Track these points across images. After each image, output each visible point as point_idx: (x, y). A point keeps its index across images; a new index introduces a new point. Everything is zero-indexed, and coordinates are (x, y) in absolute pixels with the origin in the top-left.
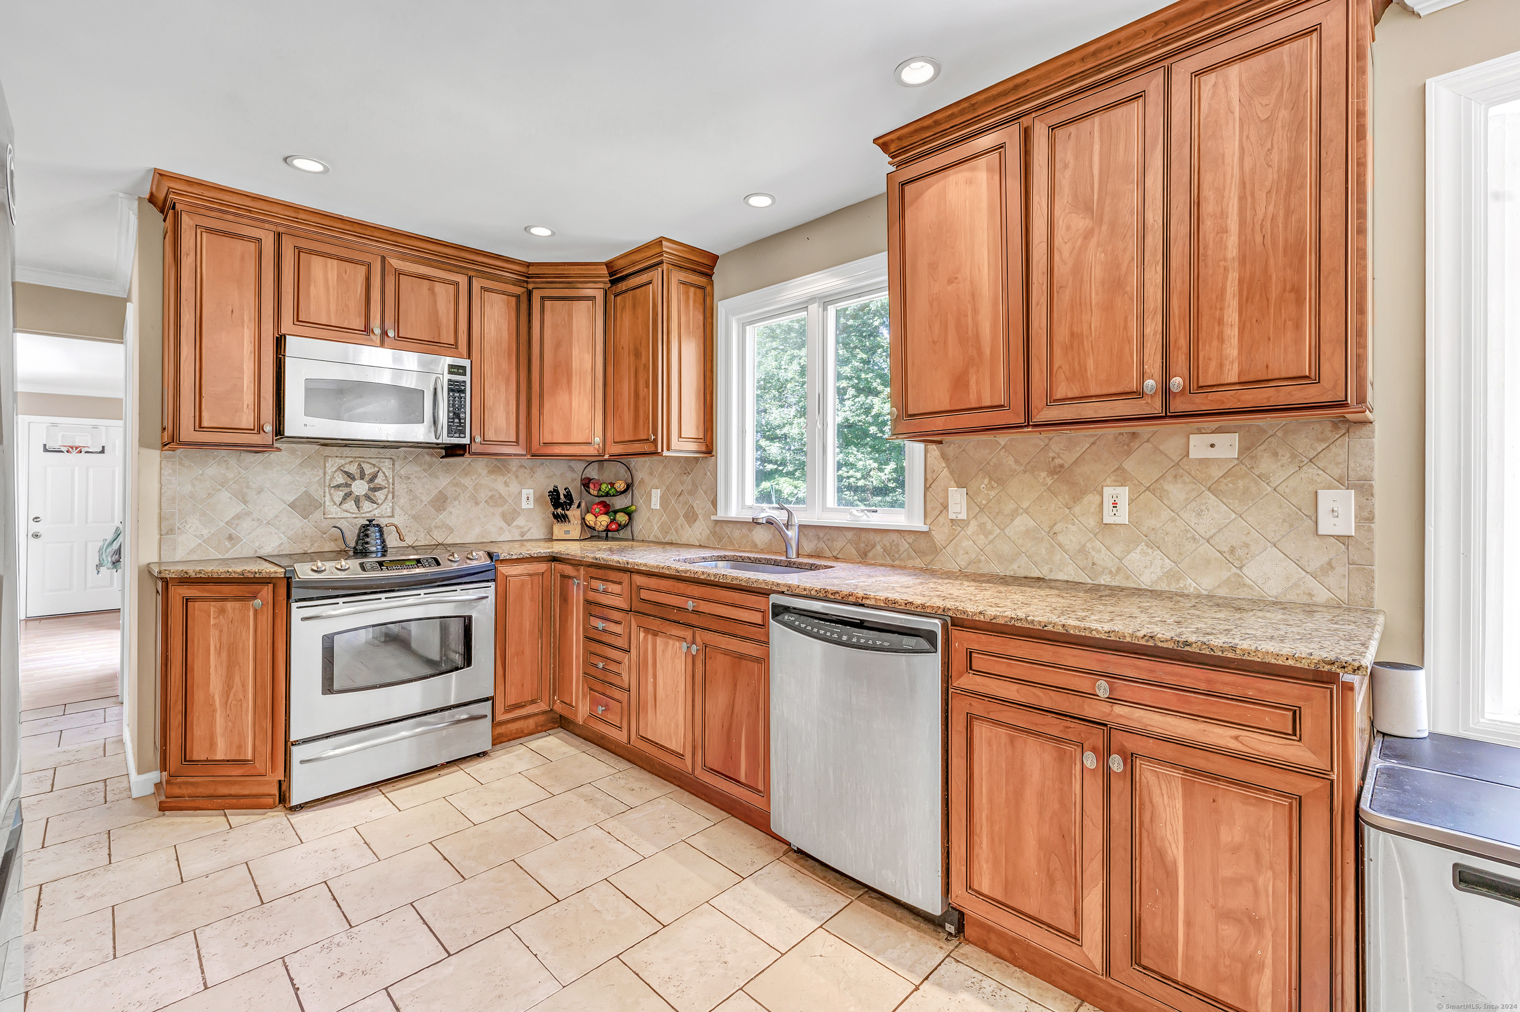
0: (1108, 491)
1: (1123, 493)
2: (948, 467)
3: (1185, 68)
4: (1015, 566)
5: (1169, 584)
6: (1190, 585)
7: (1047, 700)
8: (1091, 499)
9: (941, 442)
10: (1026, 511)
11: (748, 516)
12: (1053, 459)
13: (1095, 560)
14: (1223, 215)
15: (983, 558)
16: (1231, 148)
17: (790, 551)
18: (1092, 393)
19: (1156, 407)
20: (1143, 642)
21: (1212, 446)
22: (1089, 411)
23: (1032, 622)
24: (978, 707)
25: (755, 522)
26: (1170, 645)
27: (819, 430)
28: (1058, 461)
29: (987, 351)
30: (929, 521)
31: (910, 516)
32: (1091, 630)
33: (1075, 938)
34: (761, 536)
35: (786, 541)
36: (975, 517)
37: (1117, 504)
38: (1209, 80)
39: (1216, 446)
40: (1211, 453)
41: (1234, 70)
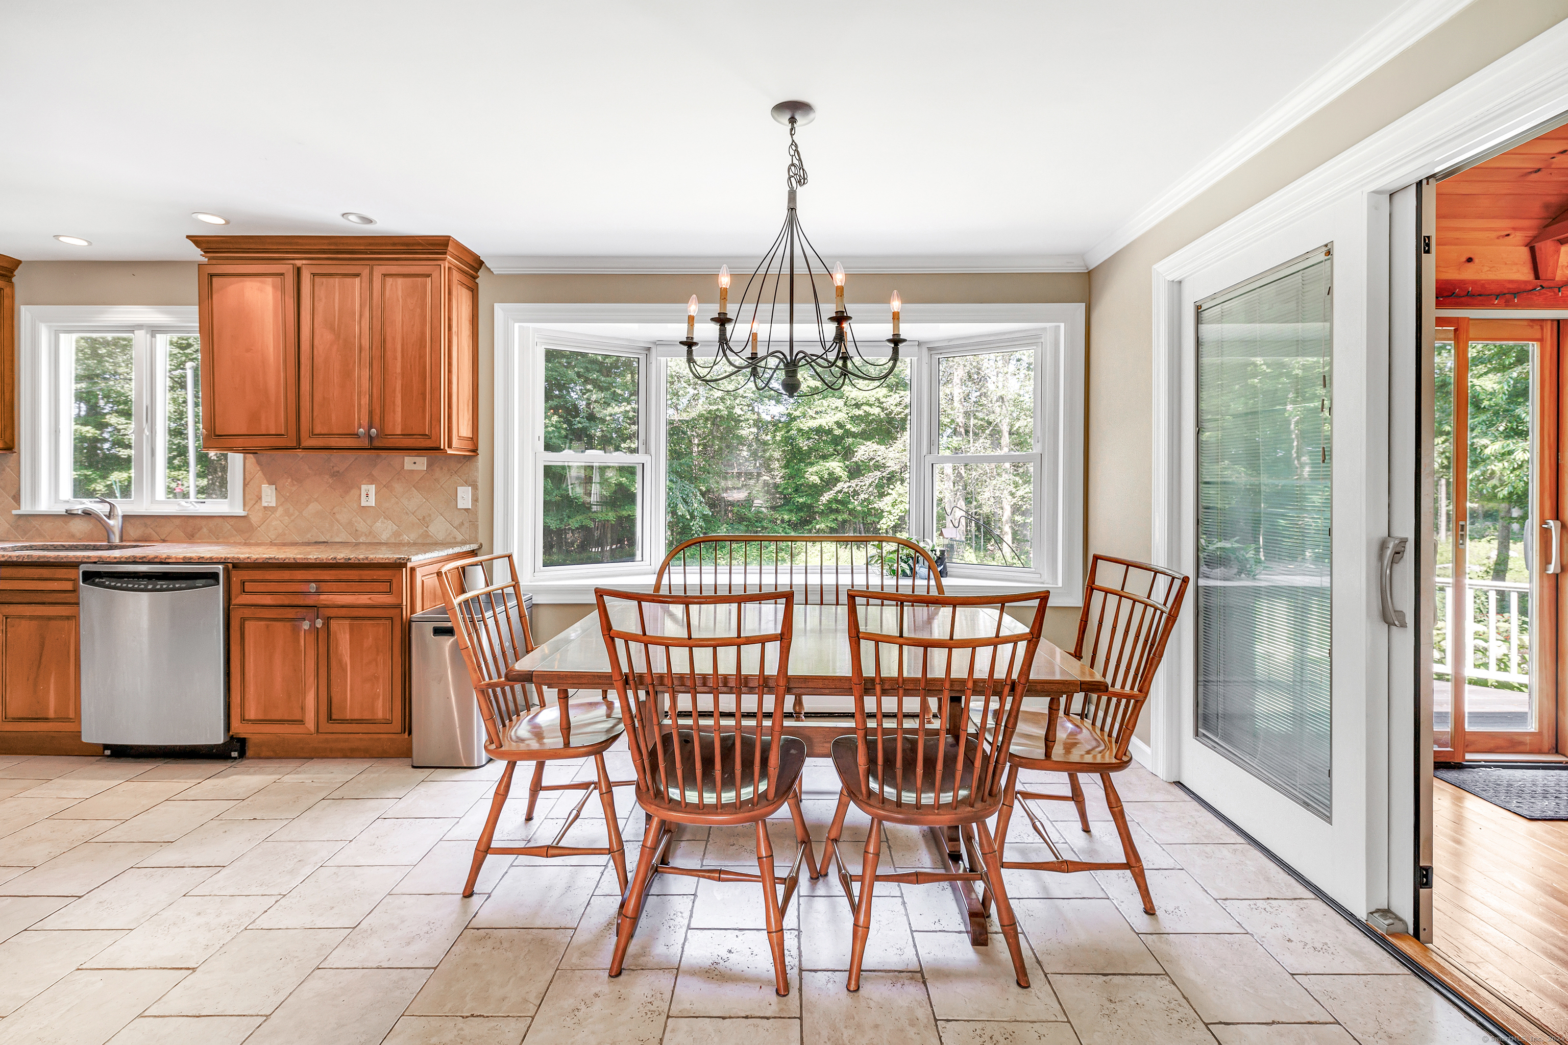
0: (364, 487)
1: (372, 489)
2: (262, 470)
3: (379, 270)
4: (309, 536)
5: (395, 538)
6: (405, 538)
7: (286, 600)
8: (354, 492)
9: (256, 453)
10: (316, 500)
11: (61, 509)
12: (333, 467)
13: (357, 528)
14: (395, 350)
15: (286, 532)
16: (398, 318)
17: (112, 536)
18: (335, 432)
19: (366, 443)
20: (331, 561)
21: (415, 463)
22: (333, 442)
23: (278, 558)
24: (247, 612)
25: (70, 514)
26: (342, 561)
27: (147, 436)
28: (336, 469)
29: (273, 400)
30: (247, 509)
31: (232, 505)
32: (308, 559)
33: (301, 722)
34: (79, 527)
35: (108, 531)
36: (281, 505)
37: (369, 494)
38: (389, 281)
39: (416, 464)
40: (414, 467)
41: (400, 281)
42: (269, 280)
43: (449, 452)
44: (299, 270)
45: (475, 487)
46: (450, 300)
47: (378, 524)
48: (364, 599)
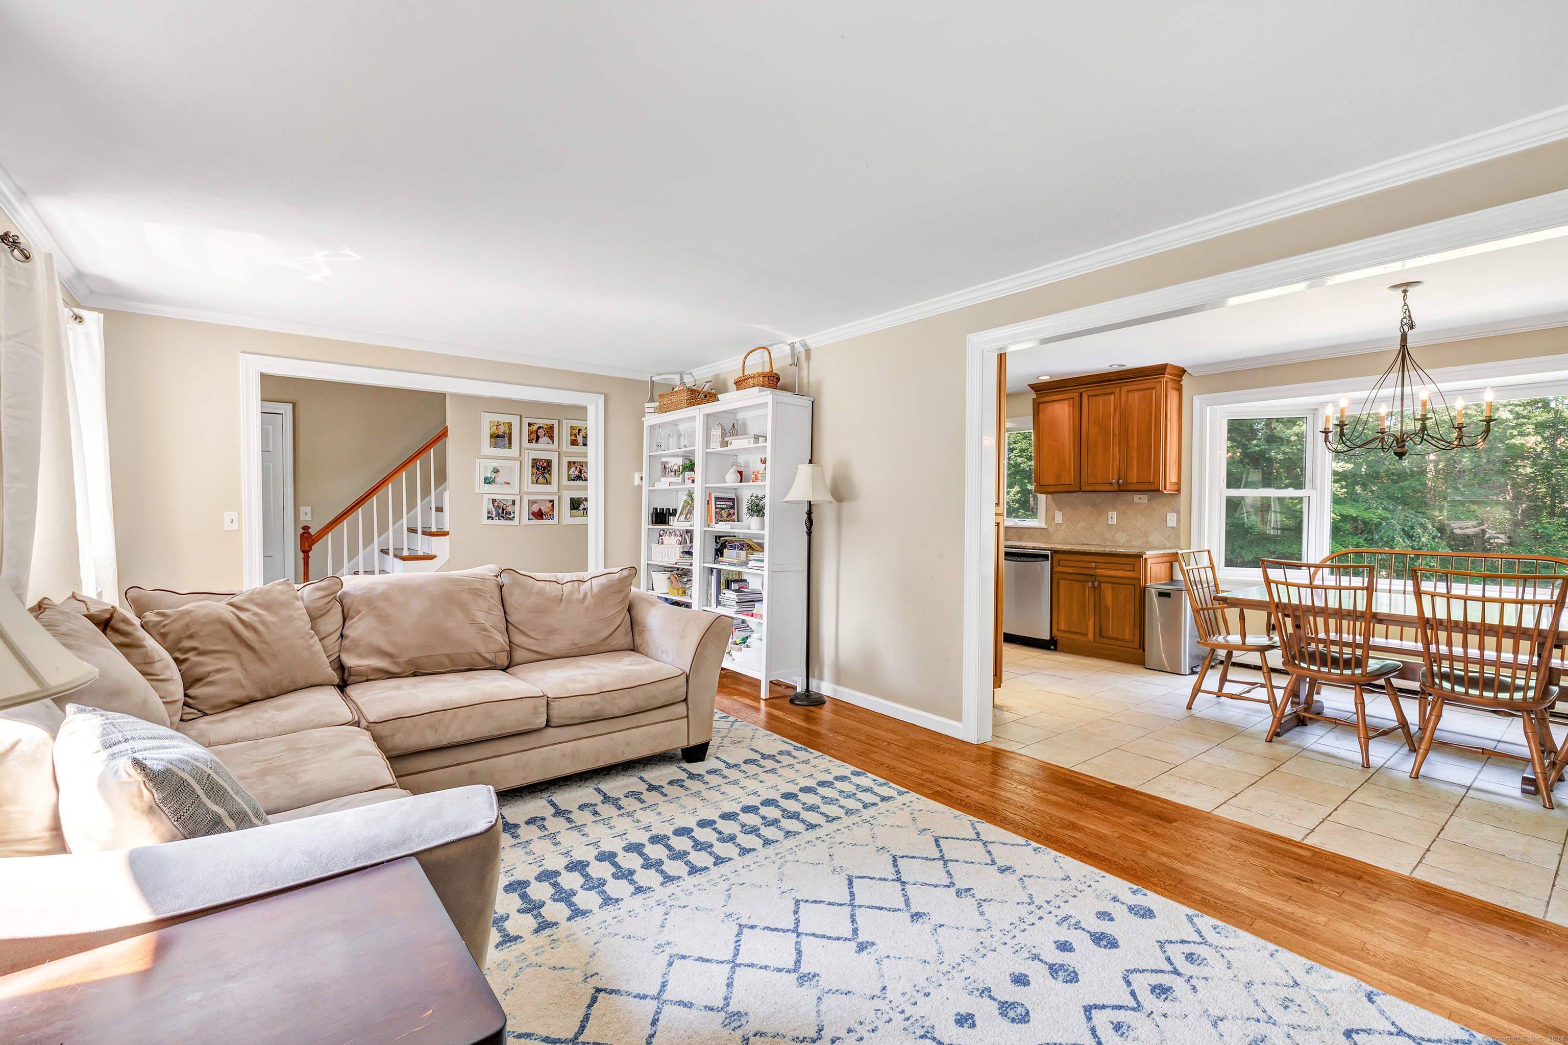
0: (1111, 513)
1: (1115, 514)
2: (1057, 503)
3: (1124, 389)
4: (1079, 541)
5: (1128, 544)
6: (1134, 544)
7: (1079, 571)
8: (1105, 515)
9: (1055, 495)
10: (1085, 520)
12: (1092, 501)
13: (1106, 537)
15: (1068, 537)
16: (1135, 414)
18: (1100, 482)
19: (1116, 488)
20: (1103, 552)
21: (1140, 499)
22: (1099, 488)
24: (1061, 576)
28: (1094, 502)
29: (1067, 465)
30: (1049, 525)
31: (1039, 522)
33: (1086, 635)
36: (1065, 522)
37: (1113, 517)
38: (1131, 394)
39: (1142, 499)
40: (1140, 501)
41: (1137, 394)
42: (1066, 402)
43: (1165, 492)
44: (1081, 394)
45: (1178, 513)
46: (1166, 401)
47: (1118, 535)
48: (1119, 573)
